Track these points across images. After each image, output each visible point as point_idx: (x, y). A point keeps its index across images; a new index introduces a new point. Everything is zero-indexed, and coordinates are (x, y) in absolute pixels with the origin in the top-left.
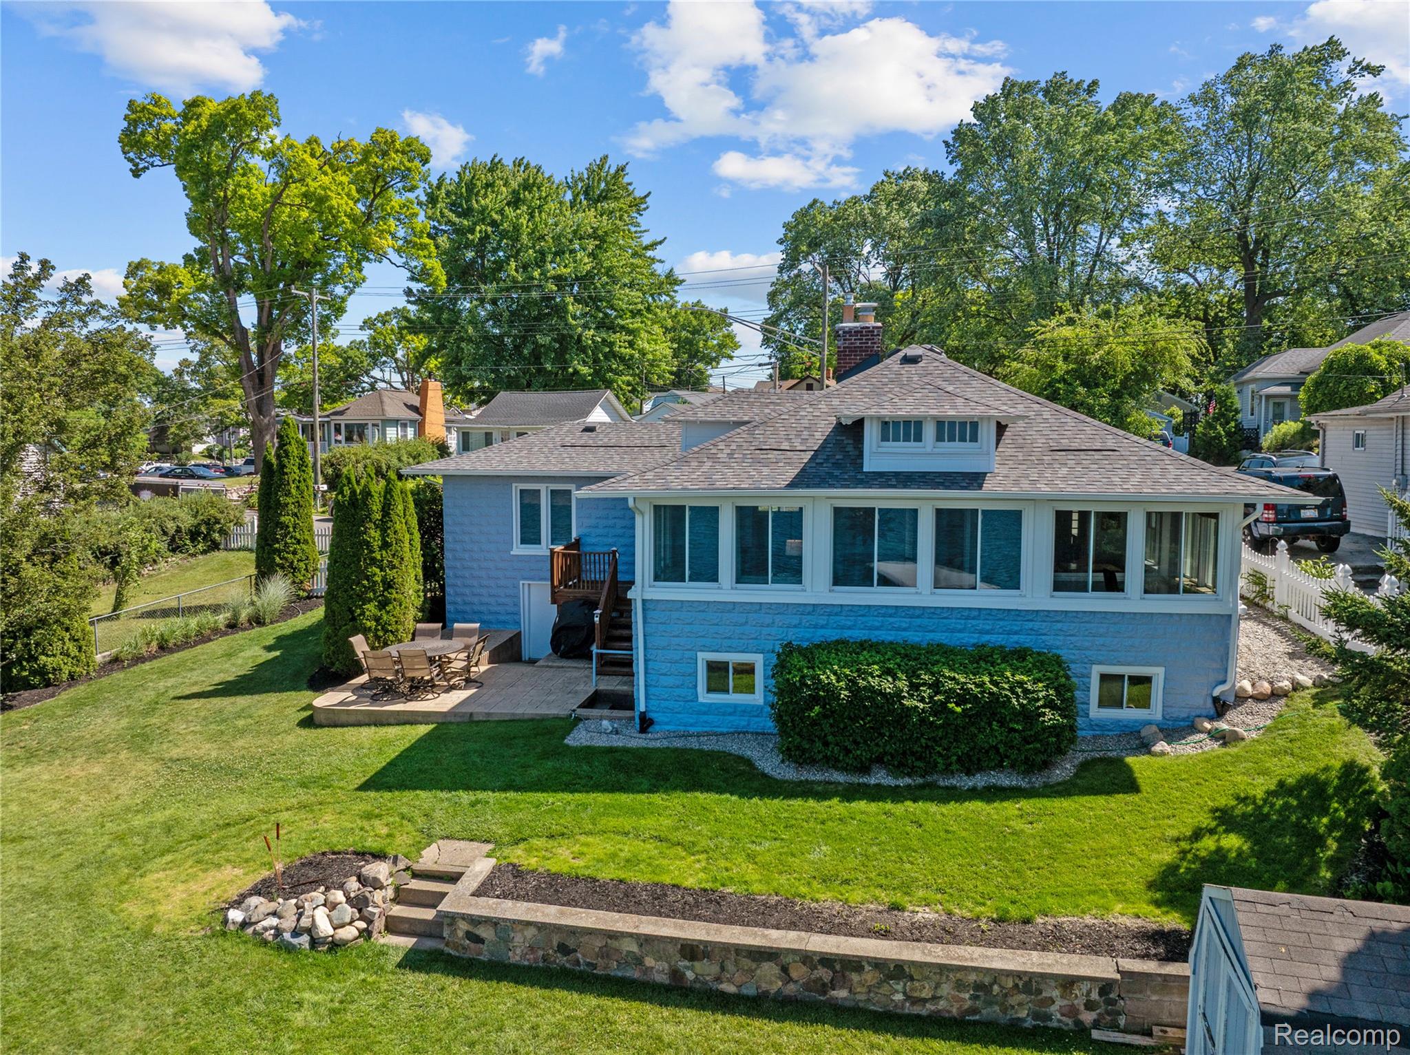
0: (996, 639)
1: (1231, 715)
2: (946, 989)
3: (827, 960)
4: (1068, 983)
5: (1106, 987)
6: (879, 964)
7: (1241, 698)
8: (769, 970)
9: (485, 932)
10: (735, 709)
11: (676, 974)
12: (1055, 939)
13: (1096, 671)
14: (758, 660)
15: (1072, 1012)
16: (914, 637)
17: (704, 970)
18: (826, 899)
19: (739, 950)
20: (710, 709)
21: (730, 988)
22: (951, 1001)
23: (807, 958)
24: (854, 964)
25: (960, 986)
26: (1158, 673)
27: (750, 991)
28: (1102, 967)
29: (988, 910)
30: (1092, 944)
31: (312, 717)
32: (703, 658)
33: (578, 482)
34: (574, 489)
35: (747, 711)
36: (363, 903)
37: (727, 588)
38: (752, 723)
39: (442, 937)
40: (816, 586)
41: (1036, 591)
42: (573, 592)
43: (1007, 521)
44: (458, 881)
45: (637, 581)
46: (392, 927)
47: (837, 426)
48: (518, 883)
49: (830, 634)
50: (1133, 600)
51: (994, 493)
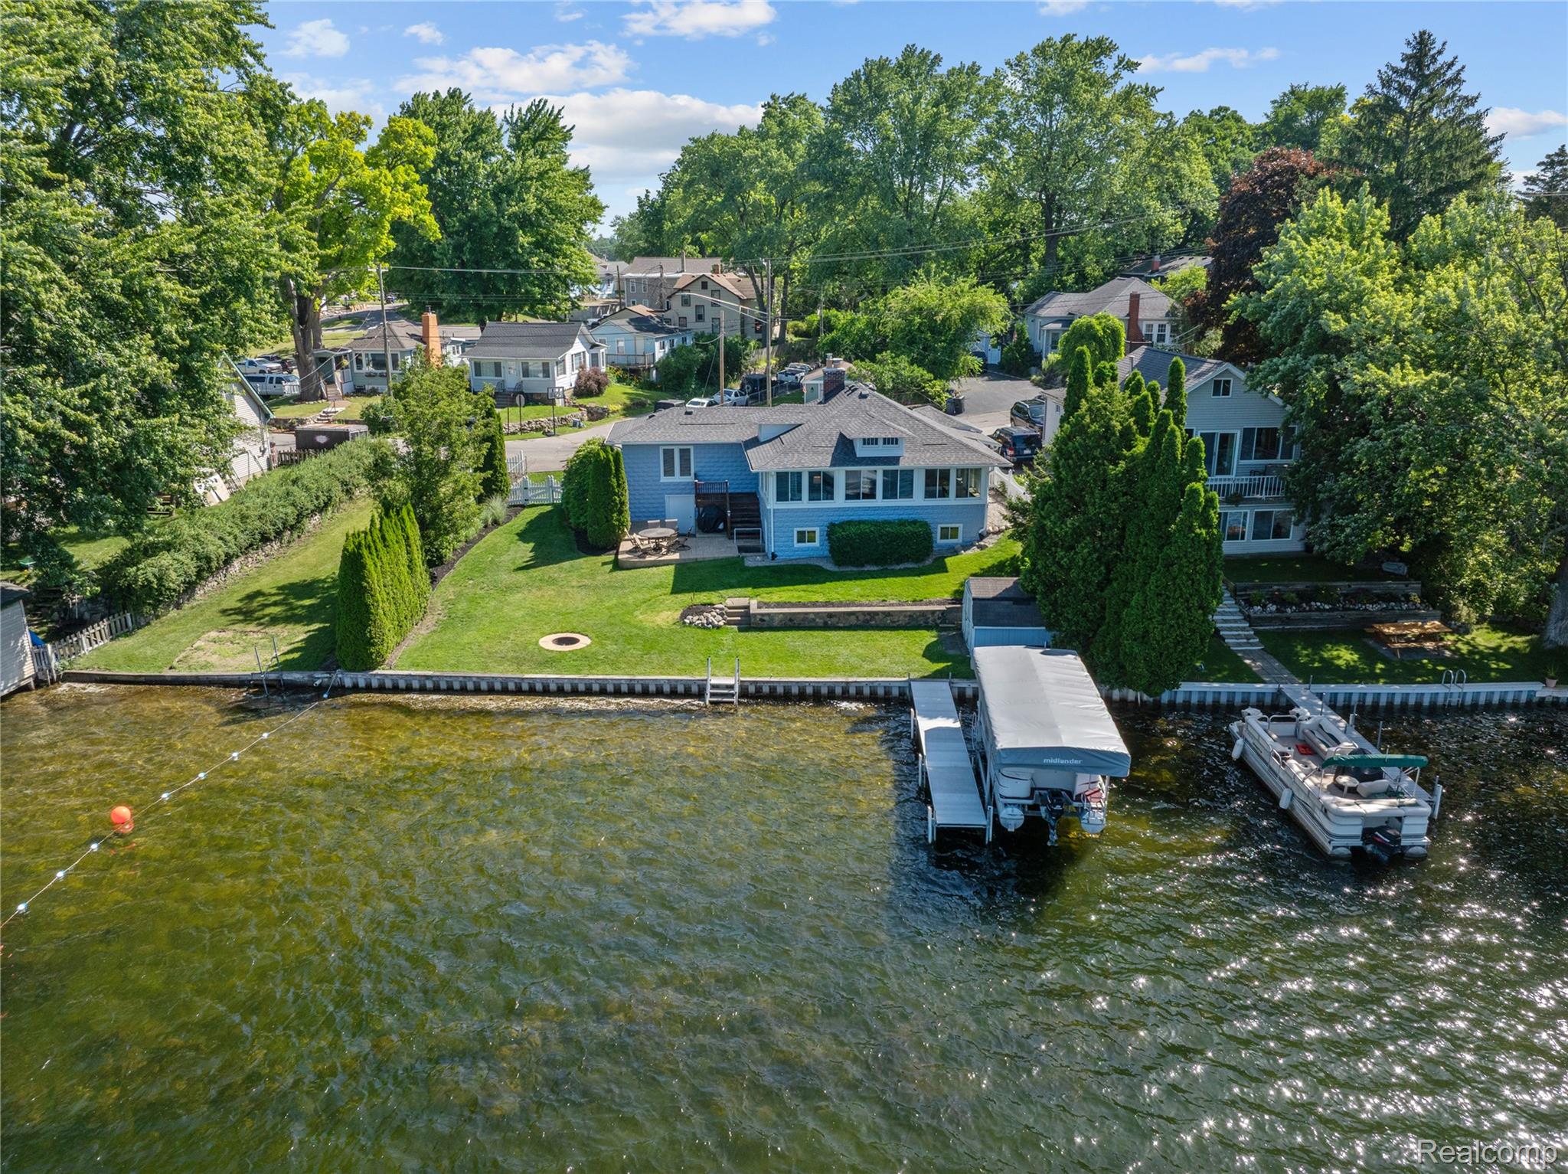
0: (905, 517)
1: (985, 539)
2: (902, 617)
3: (869, 613)
4: (933, 612)
5: (943, 612)
6: (883, 613)
7: (988, 533)
8: (853, 618)
9: (765, 618)
10: (808, 549)
11: (826, 623)
12: (931, 603)
13: (939, 526)
14: (817, 530)
15: (934, 620)
16: (875, 518)
17: (835, 620)
18: (863, 600)
19: (844, 613)
20: (799, 549)
21: (841, 624)
22: (903, 621)
23: (863, 613)
24: (876, 613)
25: (905, 616)
26: (960, 526)
27: (847, 624)
28: (943, 608)
29: (910, 598)
30: (940, 603)
31: (618, 566)
32: (796, 530)
33: (696, 445)
34: (692, 449)
35: (813, 549)
36: (722, 615)
37: (805, 503)
38: (816, 554)
39: (748, 623)
40: (839, 500)
41: (919, 498)
42: (706, 502)
43: (908, 474)
44: (748, 607)
45: (770, 501)
46: (729, 623)
47: (841, 435)
48: (767, 605)
49: (845, 518)
50: (952, 500)
51: (904, 464)
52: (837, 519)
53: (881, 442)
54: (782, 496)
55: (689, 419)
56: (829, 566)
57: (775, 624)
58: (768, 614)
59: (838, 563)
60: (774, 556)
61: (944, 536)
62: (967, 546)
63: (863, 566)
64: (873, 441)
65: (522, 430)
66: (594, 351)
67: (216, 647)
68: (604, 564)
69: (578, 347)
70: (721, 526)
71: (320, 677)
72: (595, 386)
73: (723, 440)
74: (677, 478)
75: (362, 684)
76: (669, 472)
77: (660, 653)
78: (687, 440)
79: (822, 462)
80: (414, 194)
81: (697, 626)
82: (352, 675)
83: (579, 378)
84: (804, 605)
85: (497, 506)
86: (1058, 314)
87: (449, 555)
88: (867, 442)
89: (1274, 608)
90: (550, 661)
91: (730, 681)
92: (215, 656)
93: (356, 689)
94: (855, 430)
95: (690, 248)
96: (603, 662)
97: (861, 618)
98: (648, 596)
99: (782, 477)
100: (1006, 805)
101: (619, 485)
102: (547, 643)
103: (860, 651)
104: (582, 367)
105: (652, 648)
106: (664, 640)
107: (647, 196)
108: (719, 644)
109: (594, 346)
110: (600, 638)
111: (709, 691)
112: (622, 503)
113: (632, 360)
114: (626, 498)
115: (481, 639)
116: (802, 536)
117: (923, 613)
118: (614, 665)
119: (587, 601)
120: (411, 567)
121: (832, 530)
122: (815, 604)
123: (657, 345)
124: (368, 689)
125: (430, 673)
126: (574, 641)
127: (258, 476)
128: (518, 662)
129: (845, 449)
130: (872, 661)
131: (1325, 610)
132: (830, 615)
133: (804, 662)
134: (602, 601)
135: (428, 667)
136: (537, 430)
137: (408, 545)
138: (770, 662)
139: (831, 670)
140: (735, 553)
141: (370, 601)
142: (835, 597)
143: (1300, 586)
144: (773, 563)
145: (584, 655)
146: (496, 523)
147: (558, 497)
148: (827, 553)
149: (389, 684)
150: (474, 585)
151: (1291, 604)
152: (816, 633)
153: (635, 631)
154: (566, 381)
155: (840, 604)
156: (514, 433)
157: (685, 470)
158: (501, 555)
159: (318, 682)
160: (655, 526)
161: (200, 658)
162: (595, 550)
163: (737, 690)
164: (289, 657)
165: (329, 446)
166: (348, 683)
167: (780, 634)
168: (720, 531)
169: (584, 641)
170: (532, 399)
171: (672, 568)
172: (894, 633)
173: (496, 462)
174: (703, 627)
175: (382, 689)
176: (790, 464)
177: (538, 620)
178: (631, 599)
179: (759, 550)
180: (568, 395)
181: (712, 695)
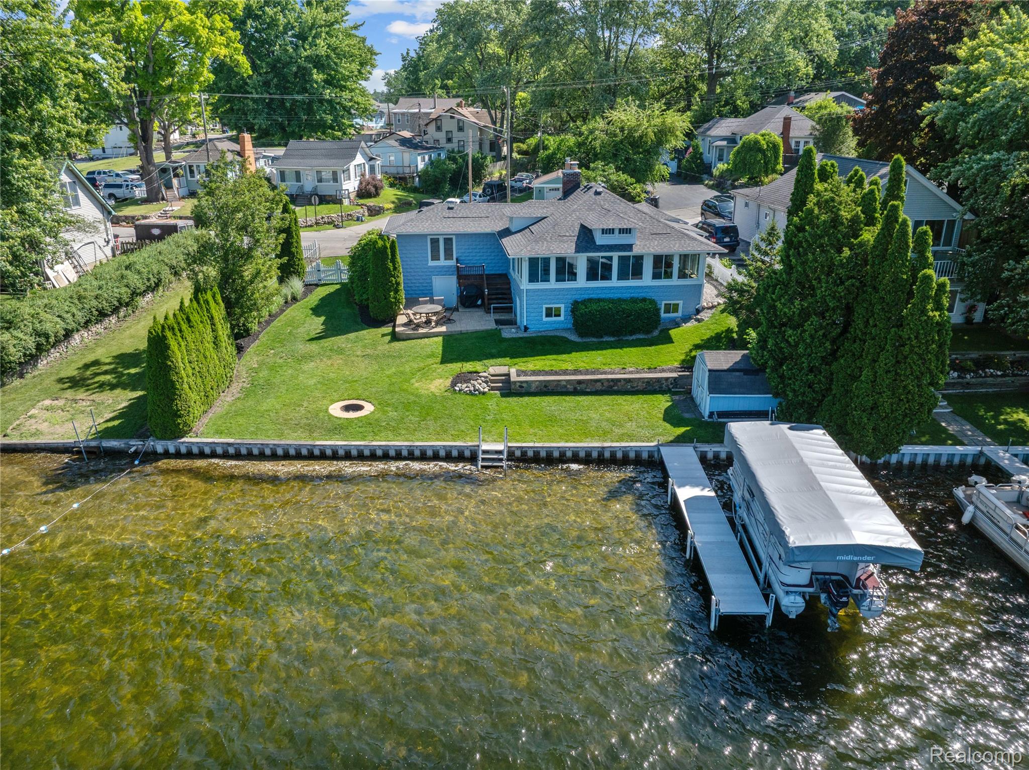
0: (636, 295)
1: (701, 314)
2: (640, 384)
3: (613, 380)
4: (667, 379)
5: (675, 379)
6: (625, 379)
7: (704, 308)
8: (599, 384)
9: (524, 385)
10: (555, 322)
11: (575, 389)
12: (663, 371)
13: (664, 303)
14: (562, 306)
15: (667, 386)
16: (611, 296)
17: (583, 386)
18: (606, 368)
19: (591, 380)
20: (546, 323)
21: (588, 390)
22: (641, 386)
23: (608, 380)
24: (619, 380)
25: (643, 382)
26: (681, 303)
27: (594, 390)
28: (675, 375)
29: (646, 367)
30: (671, 371)
31: (395, 337)
32: (545, 306)
33: (457, 235)
34: (454, 237)
35: (559, 322)
36: (486, 382)
37: (553, 284)
38: (562, 326)
39: (509, 389)
40: (581, 281)
41: (647, 279)
42: (467, 282)
43: (639, 259)
44: (508, 375)
45: (523, 283)
46: (492, 389)
47: (583, 226)
48: (525, 373)
49: (586, 297)
50: (675, 281)
51: (637, 251)
52: (580, 298)
53: (617, 232)
54: (533, 278)
55: (451, 213)
56: (574, 338)
57: (532, 390)
58: (526, 382)
59: (581, 335)
60: (526, 328)
61: (667, 311)
62: (686, 319)
63: (602, 337)
64: (611, 231)
65: (317, 224)
66: (372, 163)
67: (48, 414)
68: (383, 335)
69: (359, 159)
70: (479, 302)
71: (135, 444)
72: (373, 190)
73: (480, 230)
74: (442, 262)
75: (172, 450)
76: (435, 257)
77: (435, 419)
78: (450, 231)
79: (567, 249)
80: (229, 39)
81: (465, 393)
82: (163, 442)
83: (361, 183)
84: (556, 373)
85: (296, 285)
86: (724, 134)
87: (254, 327)
88: (604, 231)
89: (956, 374)
90: (338, 427)
91: (500, 447)
92: (46, 424)
93: (166, 455)
94: (595, 223)
95: (440, 91)
96: (385, 428)
97: (606, 384)
98: (422, 365)
99: (533, 262)
100: (787, 593)
101: (395, 269)
102: (336, 410)
103: (608, 415)
104: (363, 175)
105: (428, 414)
106: (438, 406)
107: (408, 53)
108: (485, 409)
109: (371, 159)
110: (381, 404)
111: (481, 456)
112: (398, 284)
113: (400, 170)
114: (401, 279)
115: (278, 407)
116: (549, 313)
117: (658, 380)
118: (395, 431)
119: (370, 369)
120: (216, 342)
121: (575, 307)
122: (565, 372)
123: (419, 158)
124: (178, 455)
125: (231, 441)
126: (359, 408)
127: (104, 261)
128: (310, 429)
129: (585, 238)
130: (621, 426)
131: (998, 376)
132: (580, 382)
133: (561, 427)
134: (383, 370)
135: (230, 434)
136: (329, 223)
137: (213, 324)
138: (531, 426)
139: (587, 434)
140: (492, 326)
141: (175, 378)
142: (582, 365)
143: (974, 355)
144: (525, 335)
145: (367, 422)
146: (294, 299)
147: (345, 278)
148: (570, 326)
149: (195, 450)
150: (274, 355)
151: (969, 371)
152: (567, 398)
153: (412, 398)
154: (351, 185)
155: (587, 372)
156: (311, 226)
157: (448, 256)
158: (298, 327)
159: (132, 450)
160: (425, 303)
161: (32, 425)
162: (376, 323)
163: (505, 456)
164: (110, 424)
165: (160, 238)
166: (160, 449)
167: (537, 399)
168: (478, 306)
169: (368, 408)
170: (324, 200)
171: (441, 338)
172: (634, 398)
173: (294, 250)
174: (471, 393)
175: (190, 455)
176: (541, 251)
177: (329, 388)
178: (407, 369)
179: (512, 323)
180: (352, 196)
181: (483, 459)
